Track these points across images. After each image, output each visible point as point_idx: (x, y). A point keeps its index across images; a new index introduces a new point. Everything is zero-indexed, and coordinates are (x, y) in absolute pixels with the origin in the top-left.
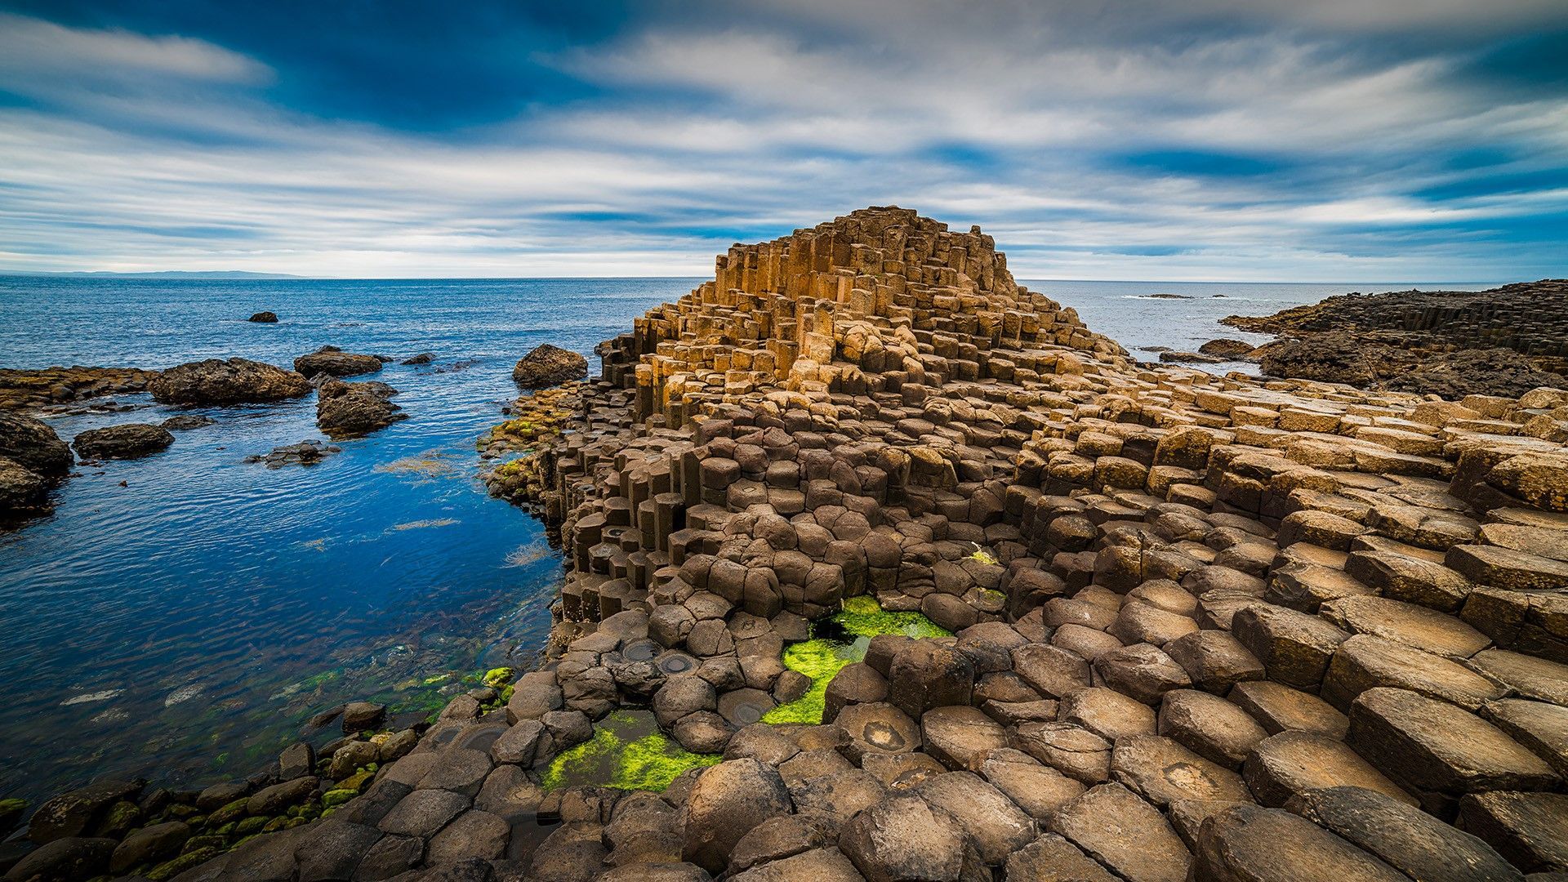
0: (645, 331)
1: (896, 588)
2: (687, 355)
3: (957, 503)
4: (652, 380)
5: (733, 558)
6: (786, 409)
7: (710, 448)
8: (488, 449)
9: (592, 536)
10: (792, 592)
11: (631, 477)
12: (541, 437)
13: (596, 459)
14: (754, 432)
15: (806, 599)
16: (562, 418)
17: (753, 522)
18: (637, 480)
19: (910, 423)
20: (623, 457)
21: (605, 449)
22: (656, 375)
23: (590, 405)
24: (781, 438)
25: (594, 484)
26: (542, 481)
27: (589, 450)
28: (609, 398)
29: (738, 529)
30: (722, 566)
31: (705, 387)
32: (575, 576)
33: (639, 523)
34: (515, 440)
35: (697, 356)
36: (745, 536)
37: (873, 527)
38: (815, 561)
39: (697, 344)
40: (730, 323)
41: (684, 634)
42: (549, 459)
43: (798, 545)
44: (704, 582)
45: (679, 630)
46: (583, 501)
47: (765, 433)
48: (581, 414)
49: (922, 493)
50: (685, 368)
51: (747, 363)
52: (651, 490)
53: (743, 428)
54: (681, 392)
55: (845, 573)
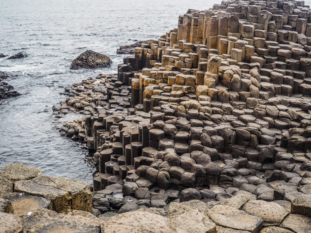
0: (141, 55)
1: (218, 184)
2: (156, 75)
3: (253, 153)
4: (139, 87)
5: (155, 167)
6: (189, 109)
7: (154, 125)
8: (59, 113)
9: (106, 158)
10: (176, 181)
11: (124, 134)
12: (86, 108)
13: (111, 124)
14: (173, 118)
15: (180, 184)
16: (96, 98)
17: (165, 155)
18: (126, 135)
19: (245, 117)
20: (122, 125)
21: (116, 119)
22: (141, 84)
23: (111, 93)
24: (184, 122)
25: (110, 135)
26: (86, 132)
27: (108, 119)
28: (120, 91)
29: (159, 157)
30: (151, 170)
31: (162, 92)
32: (99, 174)
33: (125, 153)
34: (72, 109)
35: (160, 76)
36: (161, 160)
37: (212, 160)
38: (186, 171)
39: (161, 70)
40: (178, 60)
41: (134, 191)
42: (89, 122)
43: (181, 165)
44: (143, 175)
45: (132, 189)
46: (104, 143)
47: (177, 119)
48: (106, 97)
49: (239, 148)
50: (154, 83)
51: (183, 81)
52: (131, 140)
53: (169, 116)
54: (151, 95)
55: (196, 176)
